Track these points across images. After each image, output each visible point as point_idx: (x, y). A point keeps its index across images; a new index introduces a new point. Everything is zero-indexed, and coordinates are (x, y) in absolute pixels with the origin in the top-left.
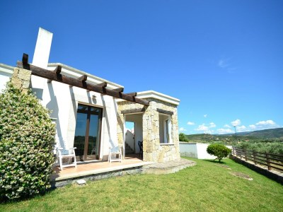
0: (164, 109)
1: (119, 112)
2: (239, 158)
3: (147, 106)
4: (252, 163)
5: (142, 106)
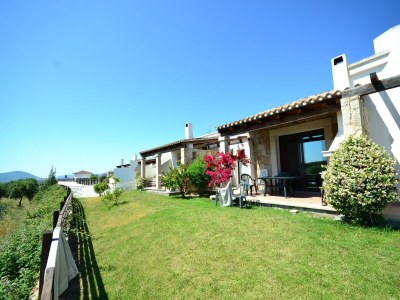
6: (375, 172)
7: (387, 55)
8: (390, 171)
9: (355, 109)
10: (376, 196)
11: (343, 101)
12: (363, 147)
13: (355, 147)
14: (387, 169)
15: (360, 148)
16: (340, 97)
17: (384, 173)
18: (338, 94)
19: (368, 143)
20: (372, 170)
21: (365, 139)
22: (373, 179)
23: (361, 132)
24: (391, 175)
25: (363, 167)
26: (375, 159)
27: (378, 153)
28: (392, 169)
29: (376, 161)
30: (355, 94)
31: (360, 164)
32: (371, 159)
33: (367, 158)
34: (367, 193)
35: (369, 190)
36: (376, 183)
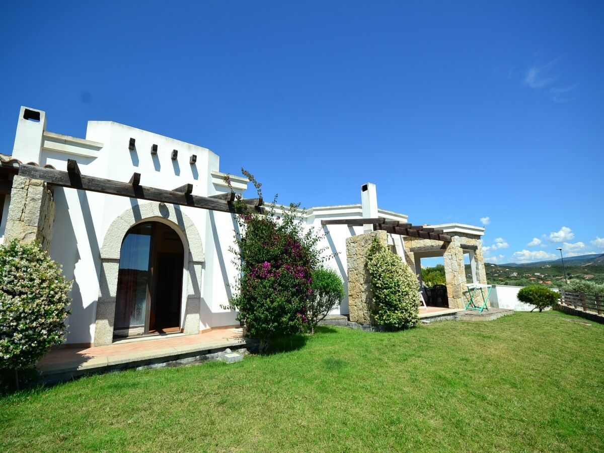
0: (468, 244)
1: (407, 250)
2: (573, 307)
3: (447, 242)
4: (594, 313)
5: (441, 243)
6: (37, 301)
7: (98, 149)
8: (60, 300)
9: (33, 199)
10: (30, 339)
11: (18, 180)
12: (30, 261)
13: (17, 260)
14: (57, 297)
15: (24, 263)
16: (16, 171)
17: (51, 302)
18: (16, 165)
19: (41, 256)
20: (33, 299)
21: (36, 249)
22: (33, 313)
23: (33, 237)
24: (59, 306)
25: (21, 293)
26: (43, 281)
27: (50, 273)
28: (64, 297)
29: (44, 285)
30: (41, 177)
31: (18, 288)
32: (37, 281)
33: (32, 280)
34: (17, 336)
35: (22, 331)
36: (35, 320)
